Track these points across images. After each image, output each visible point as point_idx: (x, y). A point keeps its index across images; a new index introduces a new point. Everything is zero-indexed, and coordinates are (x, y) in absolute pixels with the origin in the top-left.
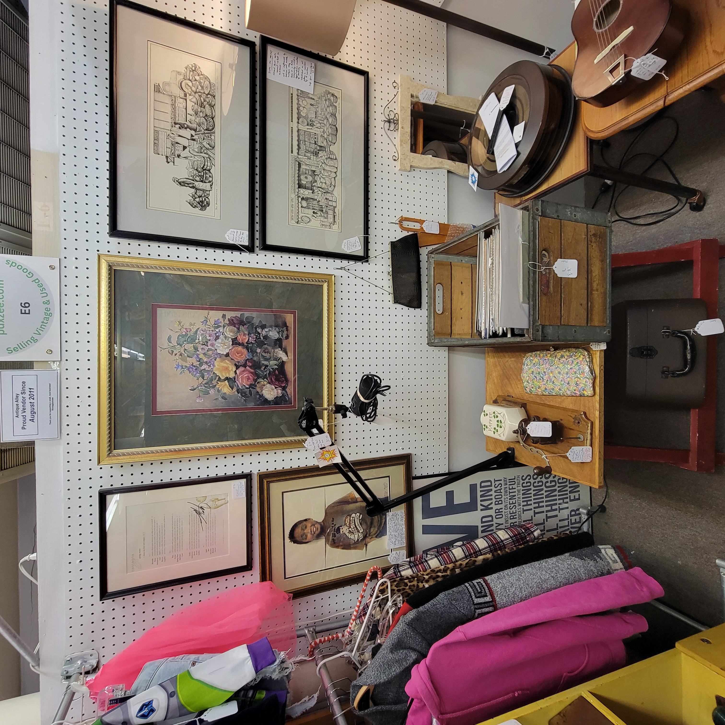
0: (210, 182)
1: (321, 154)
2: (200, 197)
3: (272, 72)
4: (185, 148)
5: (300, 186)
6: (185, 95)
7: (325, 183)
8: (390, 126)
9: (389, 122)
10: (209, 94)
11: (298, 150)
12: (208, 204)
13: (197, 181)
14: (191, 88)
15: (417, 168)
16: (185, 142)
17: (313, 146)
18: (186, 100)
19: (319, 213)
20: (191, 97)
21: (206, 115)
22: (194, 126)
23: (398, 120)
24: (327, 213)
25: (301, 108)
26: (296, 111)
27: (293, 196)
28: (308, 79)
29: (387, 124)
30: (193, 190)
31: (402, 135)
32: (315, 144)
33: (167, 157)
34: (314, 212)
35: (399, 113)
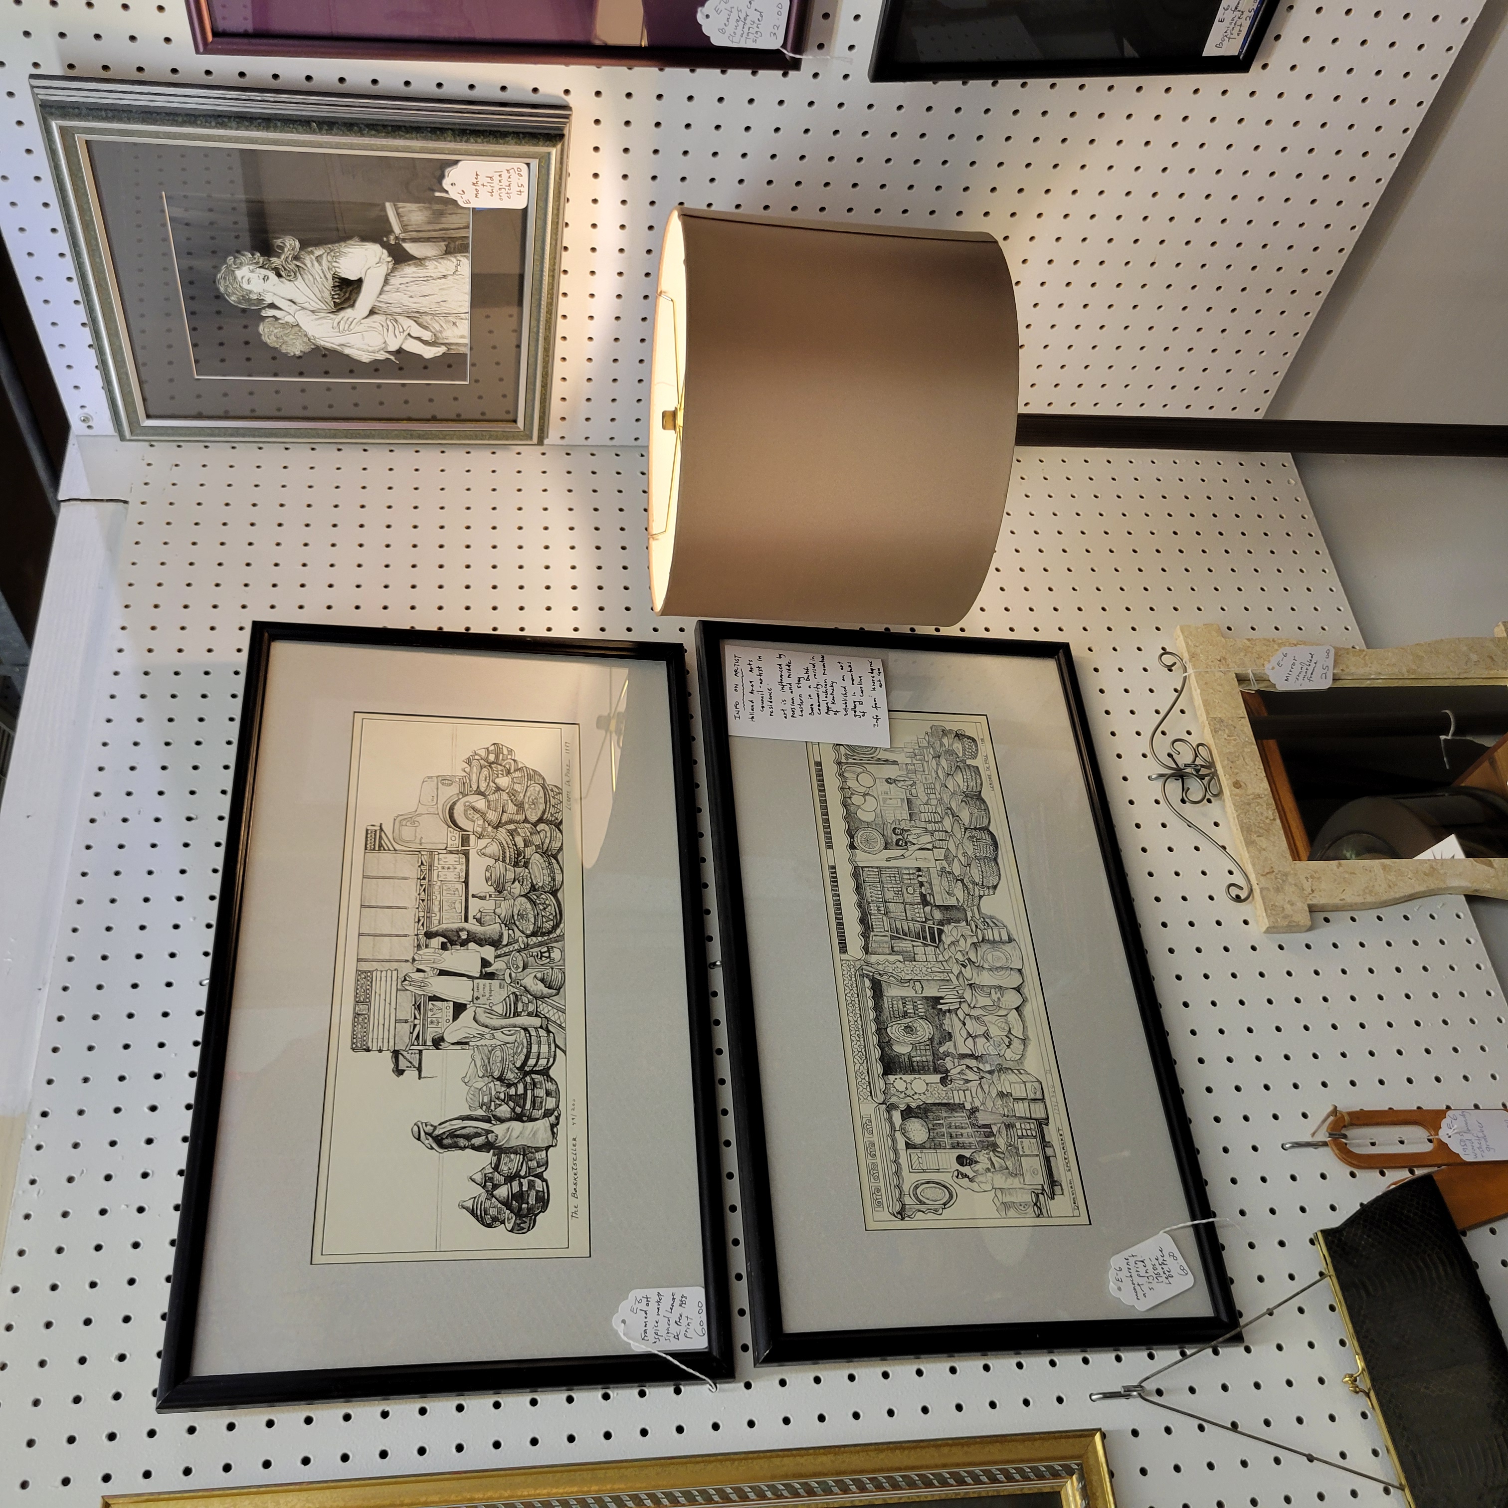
0: (547, 1114)
1: (950, 933)
2: (509, 1179)
3: (745, 713)
4: (459, 1009)
5: (890, 1065)
6: (465, 841)
7: (986, 1036)
8: (1185, 790)
9: (1179, 774)
10: (540, 820)
11: (865, 935)
12: (543, 1201)
13: (502, 1121)
14: (483, 815)
15: (1337, 909)
16: (459, 991)
17: (919, 912)
18: (466, 854)
19: (983, 1158)
20: (482, 843)
21: (533, 888)
22: (492, 929)
23: (1211, 765)
24: (1014, 1151)
25: (856, 800)
26: (841, 811)
27: (868, 1108)
28: (867, 706)
29: (1174, 787)
30: (486, 1159)
31: (1243, 807)
32: (925, 902)
33: (396, 1054)
34: (961, 1160)
35: (1209, 739)
